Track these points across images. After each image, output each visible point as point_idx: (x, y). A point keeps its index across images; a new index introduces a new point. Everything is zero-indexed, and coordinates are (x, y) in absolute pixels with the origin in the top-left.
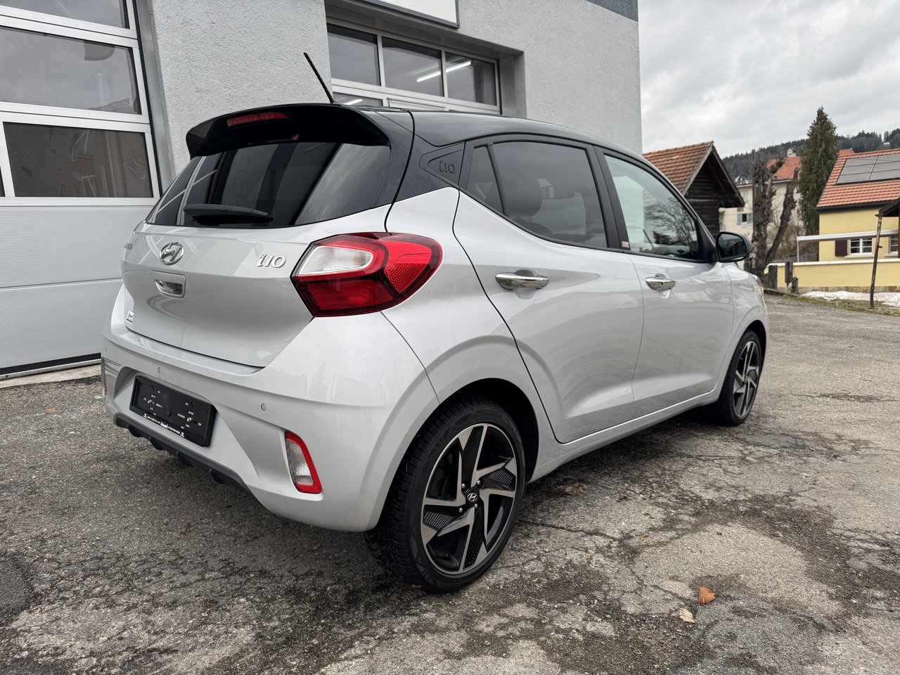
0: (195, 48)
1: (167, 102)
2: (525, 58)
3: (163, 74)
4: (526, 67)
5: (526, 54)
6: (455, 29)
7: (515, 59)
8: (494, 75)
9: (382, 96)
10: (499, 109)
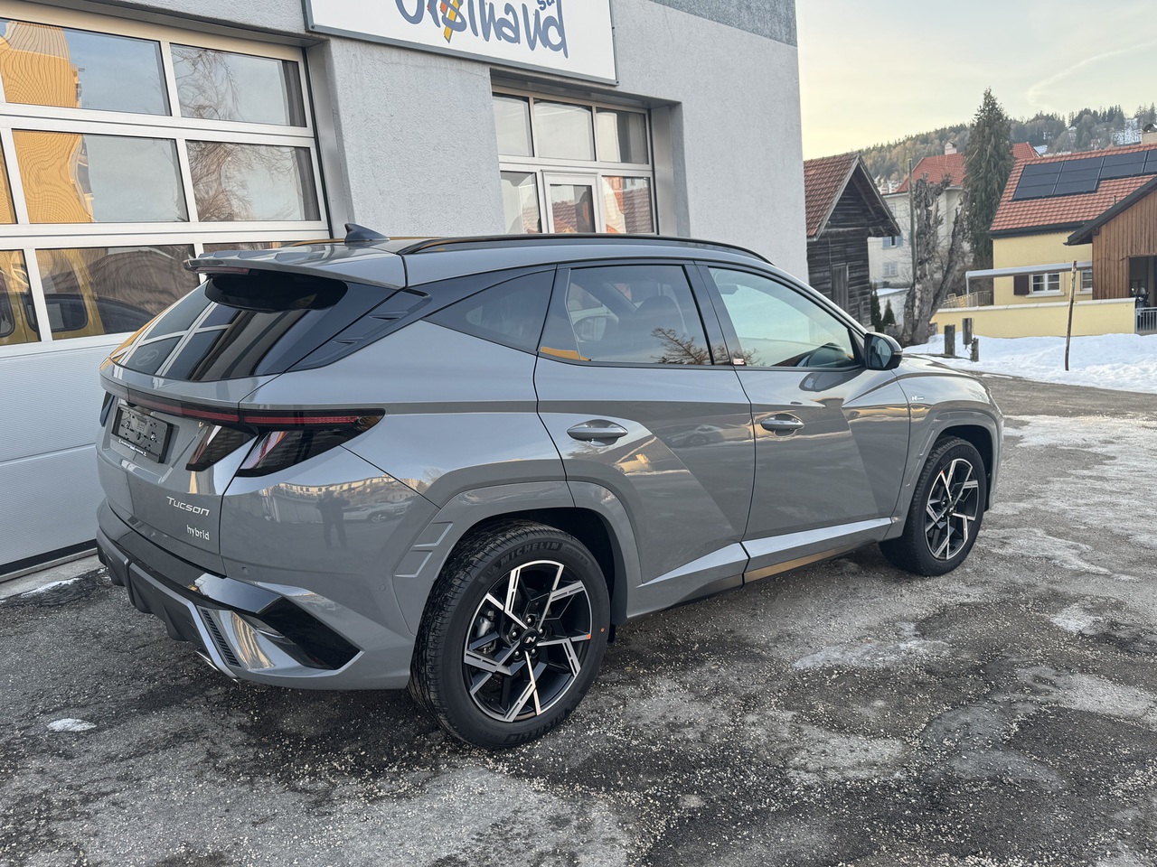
0: (377, 146)
1: (355, 209)
2: (683, 109)
3: (350, 180)
4: (684, 120)
5: (684, 105)
6: (614, 86)
7: (670, 109)
8: (645, 127)
9: (536, 169)
10: (651, 170)
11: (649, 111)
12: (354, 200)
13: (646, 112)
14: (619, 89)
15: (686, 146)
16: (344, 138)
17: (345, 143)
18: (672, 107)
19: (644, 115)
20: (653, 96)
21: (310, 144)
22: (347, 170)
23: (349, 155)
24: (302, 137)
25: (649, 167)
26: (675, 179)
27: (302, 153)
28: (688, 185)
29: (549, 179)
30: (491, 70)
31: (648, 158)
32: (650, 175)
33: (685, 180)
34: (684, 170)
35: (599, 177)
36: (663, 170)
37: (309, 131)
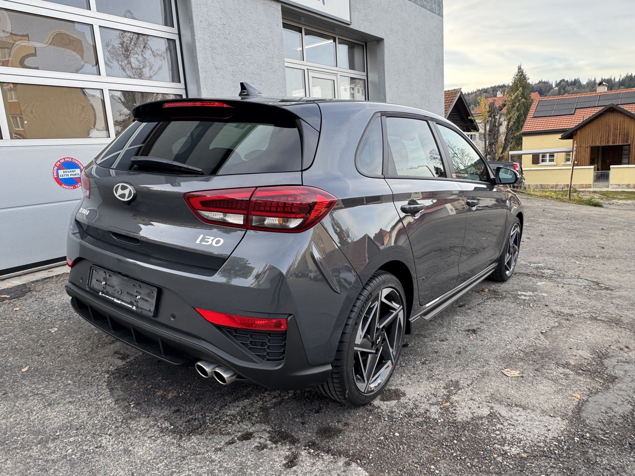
0: (215, 41)
1: (200, 76)
2: (385, 43)
3: (198, 59)
4: (385, 49)
5: (385, 40)
6: (349, 25)
7: (378, 42)
8: (364, 52)
9: (305, 68)
10: (366, 75)
11: (366, 43)
12: (200, 71)
13: (364, 44)
14: (351, 27)
15: (386, 63)
16: (195, 34)
17: (196, 37)
18: (379, 41)
20: (369, 33)
21: (176, 38)
22: (196, 53)
23: (199, 45)
24: (170, 32)
25: (365, 74)
26: (379, 81)
27: (171, 43)
28: (386, 84)
29: (311, 74)
30: (282, 6)
31: (365, 69)
32: (365, 78)
34: (384, 76)
35: (339, 76)
36: (373, 77)
37: (175, 30)
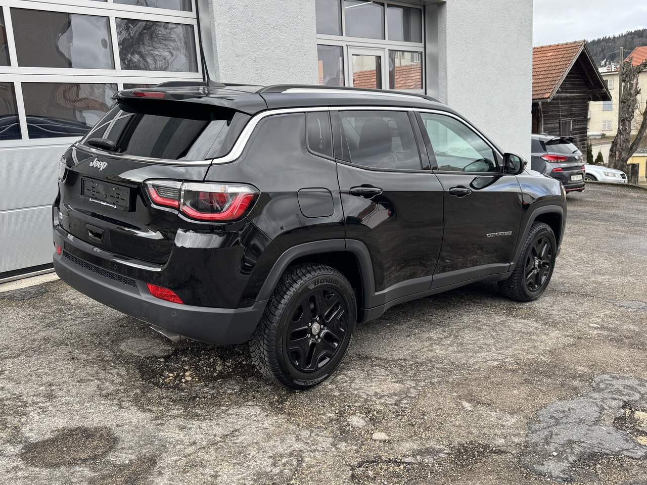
0: (236, 26)
4: (447, 14)
5: (448, 4)
7: (438, 6)
8: (421, 18)
9: (343, 44)
10: (423, 46)
11: (424, 7)
13: (422, 8)
15: (448, 31)
16: (215, 19)
17: (215, 22)
18: (440, 4)
19: (421, 9)
21: (194, 23)
23: (217, 31)
24: (189, 18)
26: (439, 54)
27: (189, 28)
28: (448, 58)
29: (352, 51)
31: (422, 39)
32: (422, 50)
33: (446, 54)
34: (446, 47)
35: (387, 51)
36: (432, 49)
37: (193, 14)
